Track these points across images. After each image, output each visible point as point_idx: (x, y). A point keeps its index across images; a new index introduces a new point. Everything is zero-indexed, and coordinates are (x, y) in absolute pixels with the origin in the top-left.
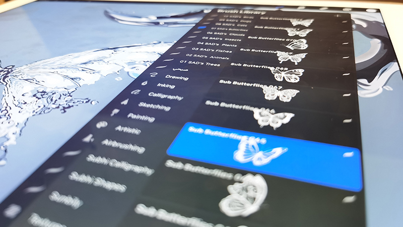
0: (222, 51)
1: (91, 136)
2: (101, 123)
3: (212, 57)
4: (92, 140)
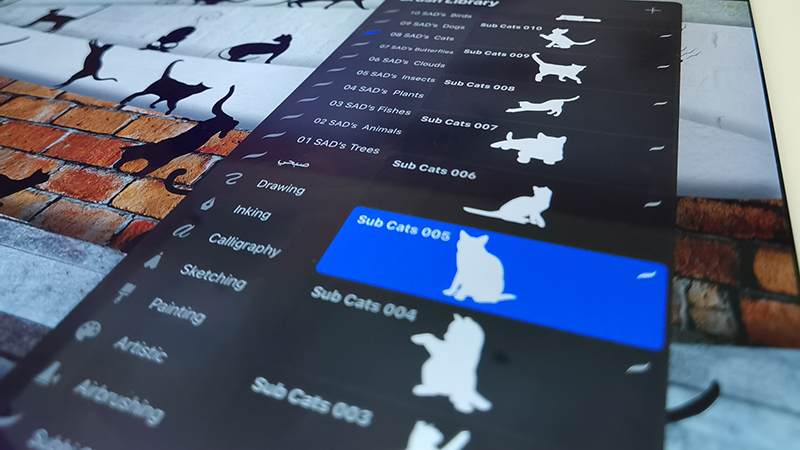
0: (389, 111)
1: (55, 366)
2: (87, 325)
3: (367, 127)
4: (56, 379)
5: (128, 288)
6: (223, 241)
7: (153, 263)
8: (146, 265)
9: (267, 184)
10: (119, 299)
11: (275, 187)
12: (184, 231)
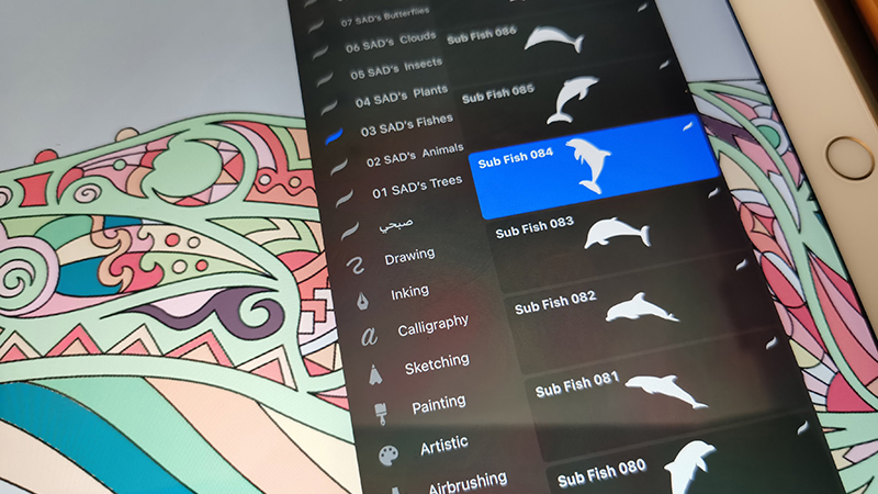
2: (382, 453)
3: (426, 152)
5: (381, 409)
6: (412, 331)
7: (375, 378)
8: (372, 382)
9: (395, 259)
10: (382, 420)
11: (404, 258)
12: (369, 337)
